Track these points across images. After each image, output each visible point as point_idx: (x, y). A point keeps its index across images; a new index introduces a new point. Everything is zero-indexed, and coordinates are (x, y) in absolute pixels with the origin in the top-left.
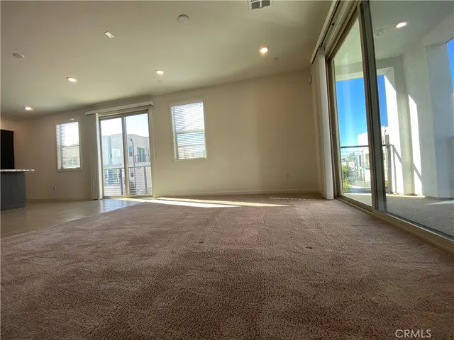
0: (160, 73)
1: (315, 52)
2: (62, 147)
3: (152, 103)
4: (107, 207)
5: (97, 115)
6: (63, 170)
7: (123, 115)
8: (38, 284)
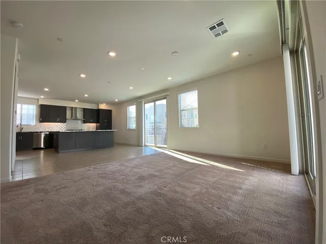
0: (169, 78)
1: (281, 46)
2: (129, 117)
3: (168, 94)
4: (147, 152)
5: (143, 102)
6: (130, 130)
7: (154, 101)
8: (101, 188)
